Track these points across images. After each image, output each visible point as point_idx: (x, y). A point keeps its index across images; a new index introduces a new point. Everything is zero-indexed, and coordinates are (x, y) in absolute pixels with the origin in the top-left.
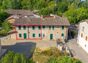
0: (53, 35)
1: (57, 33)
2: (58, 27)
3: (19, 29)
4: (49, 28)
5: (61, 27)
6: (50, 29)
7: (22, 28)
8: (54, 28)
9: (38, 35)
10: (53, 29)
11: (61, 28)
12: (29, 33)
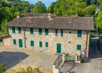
0: (61, 46)
1: (70, 42)
2: (70, 33)
3: (13, 32)
4: (55, 33)
5: (77, 32)
6: (56, 35)
7: (17, 31)
8: (64, 34)
9: (38, 44)
10: (62, 35)
11: (77, 35)
12: (26, 38)
